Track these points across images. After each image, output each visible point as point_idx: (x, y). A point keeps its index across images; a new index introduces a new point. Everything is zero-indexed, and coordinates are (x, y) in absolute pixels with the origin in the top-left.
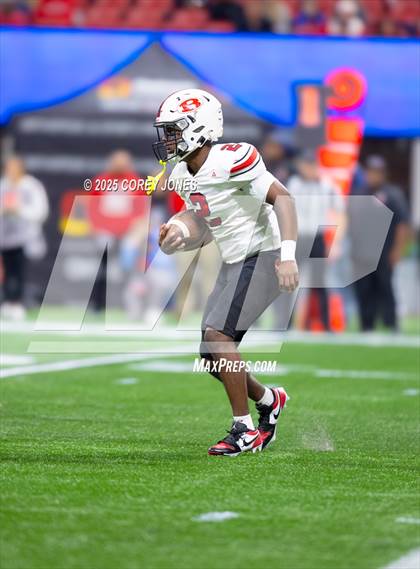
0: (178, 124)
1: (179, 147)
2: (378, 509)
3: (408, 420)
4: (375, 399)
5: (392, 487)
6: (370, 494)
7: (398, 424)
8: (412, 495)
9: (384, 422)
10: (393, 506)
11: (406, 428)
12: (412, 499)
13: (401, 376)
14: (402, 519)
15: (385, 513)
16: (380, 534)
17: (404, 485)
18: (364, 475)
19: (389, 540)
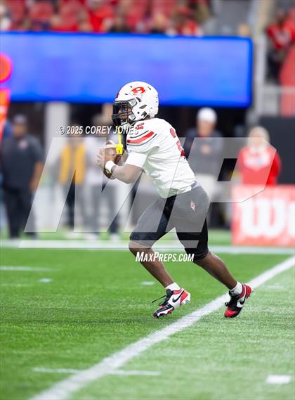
0: (130, 102)
1: (130, 117)
2: (21, 362)
3: (42, 300)
4: (19, 285)
5: (30, 347)
6: (15, 352)
7: (36, 302)
8: (45, 353)
9: (25, 301)
10: (31, 360)
11: (41, 306)
12: (45, 355)
13: (37, 269)
14: (37, 369)
15: (25, 364)
16: (21, 380)
17: (39, 346)
18: (10, 339)
19: (28, 384)
